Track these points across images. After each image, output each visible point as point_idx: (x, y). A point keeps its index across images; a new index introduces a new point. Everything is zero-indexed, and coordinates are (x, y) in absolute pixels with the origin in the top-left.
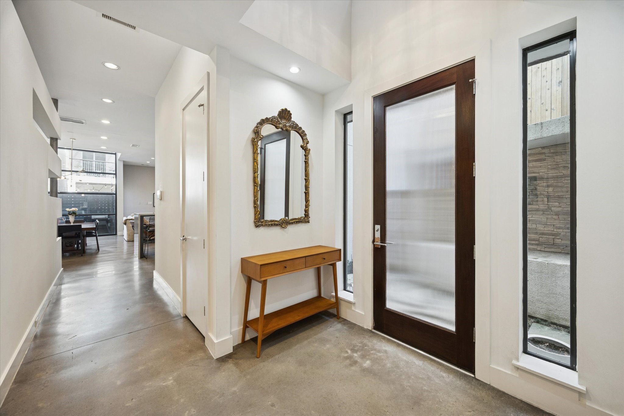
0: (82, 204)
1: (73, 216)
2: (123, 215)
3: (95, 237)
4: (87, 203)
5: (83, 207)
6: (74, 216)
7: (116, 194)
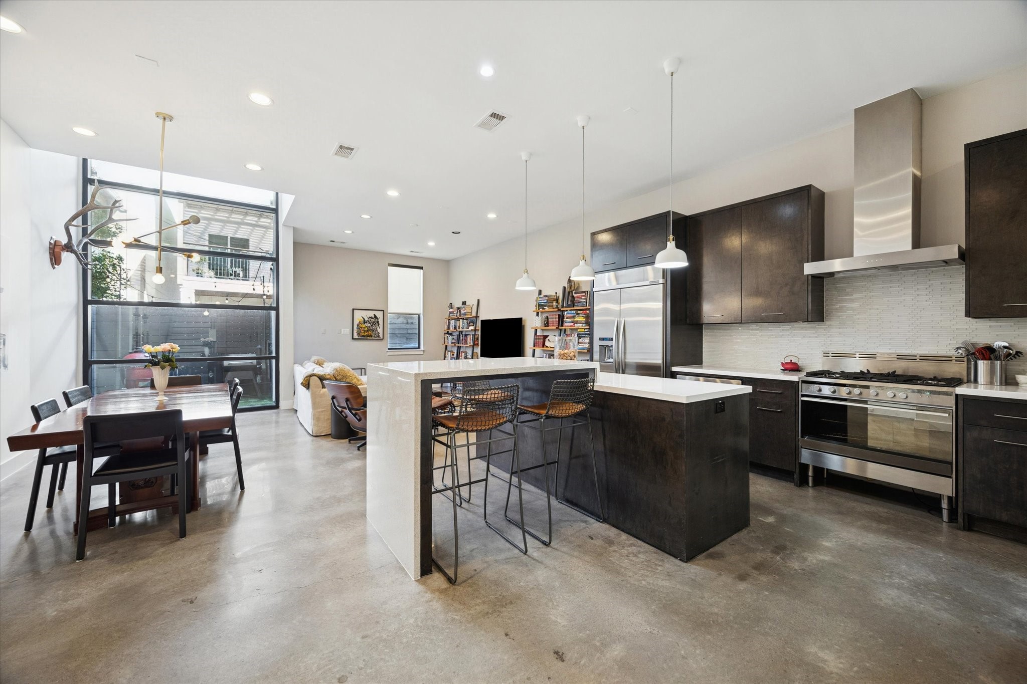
0: (206, 334)
1: (163, 368)
2: (292, 361)
3: (232, 443)
4: (215, 330)
5: (207, 339)
6: (168, 369)
7: (277, 309)
